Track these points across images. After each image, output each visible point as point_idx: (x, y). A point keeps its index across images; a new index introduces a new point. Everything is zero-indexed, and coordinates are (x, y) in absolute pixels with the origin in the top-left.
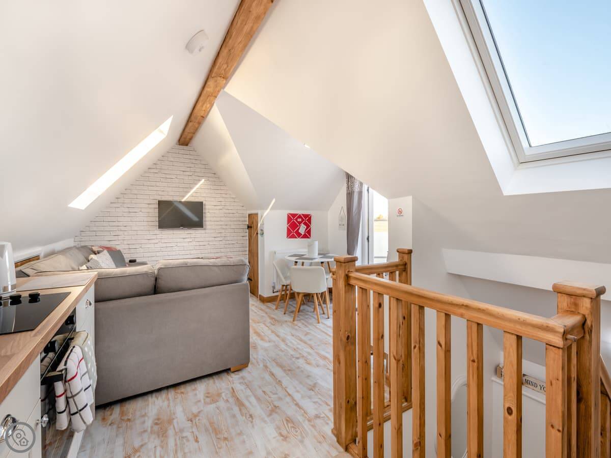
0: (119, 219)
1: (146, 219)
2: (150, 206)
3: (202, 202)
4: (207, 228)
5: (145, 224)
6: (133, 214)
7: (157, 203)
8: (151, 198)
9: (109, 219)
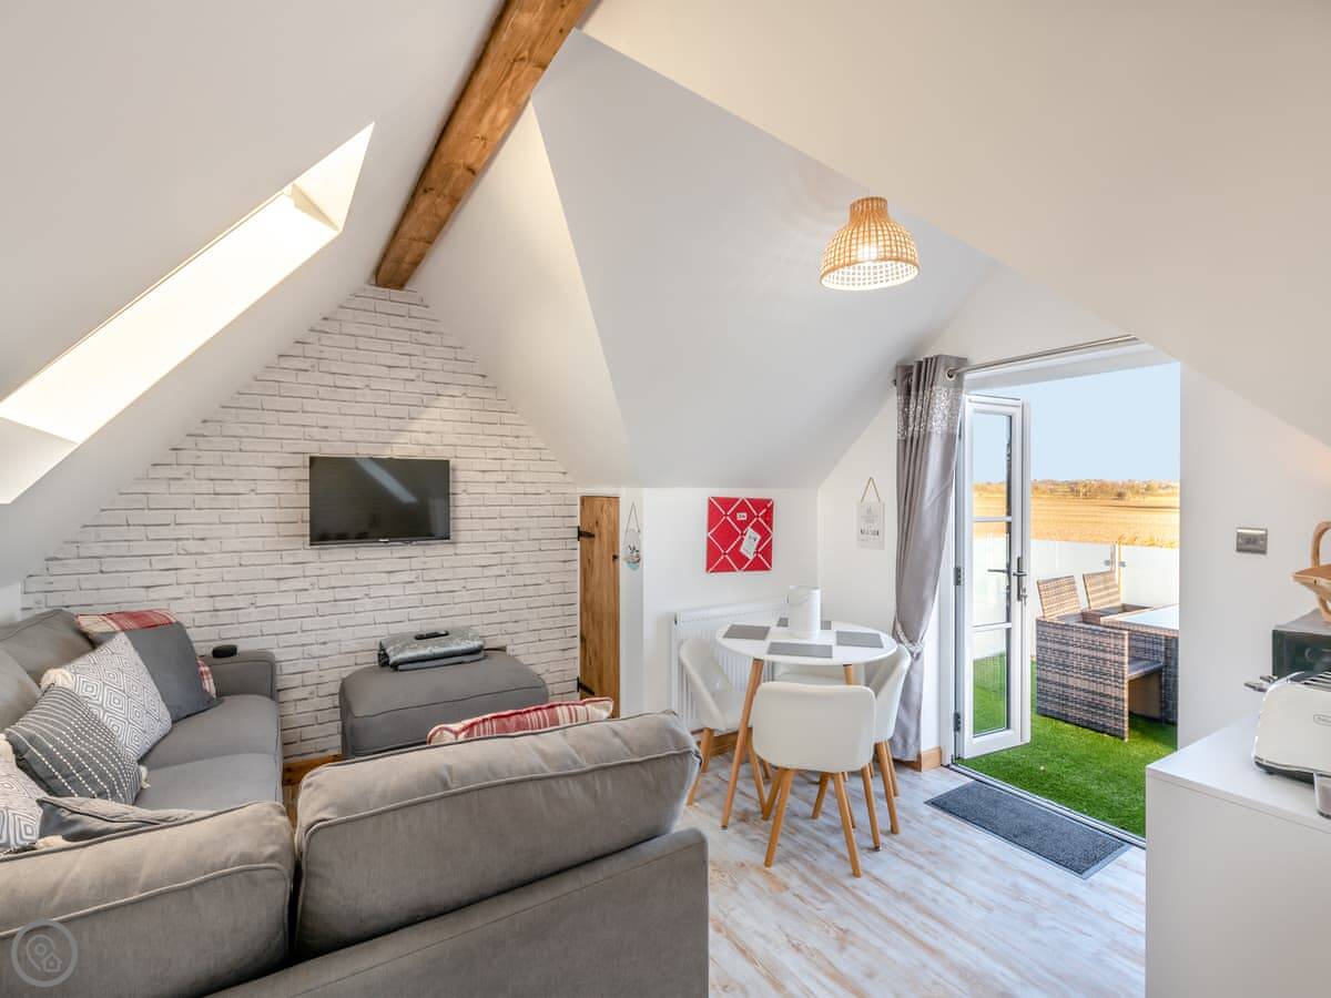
0: (183, 516)
1: (268, 515)
2: (285, 474)
3: (448, 462)
4: (461, 539)
5: (267, 530)
6: (226, 501)
7: (308, 464)
8: (286, 449)
9: (149, 517)
